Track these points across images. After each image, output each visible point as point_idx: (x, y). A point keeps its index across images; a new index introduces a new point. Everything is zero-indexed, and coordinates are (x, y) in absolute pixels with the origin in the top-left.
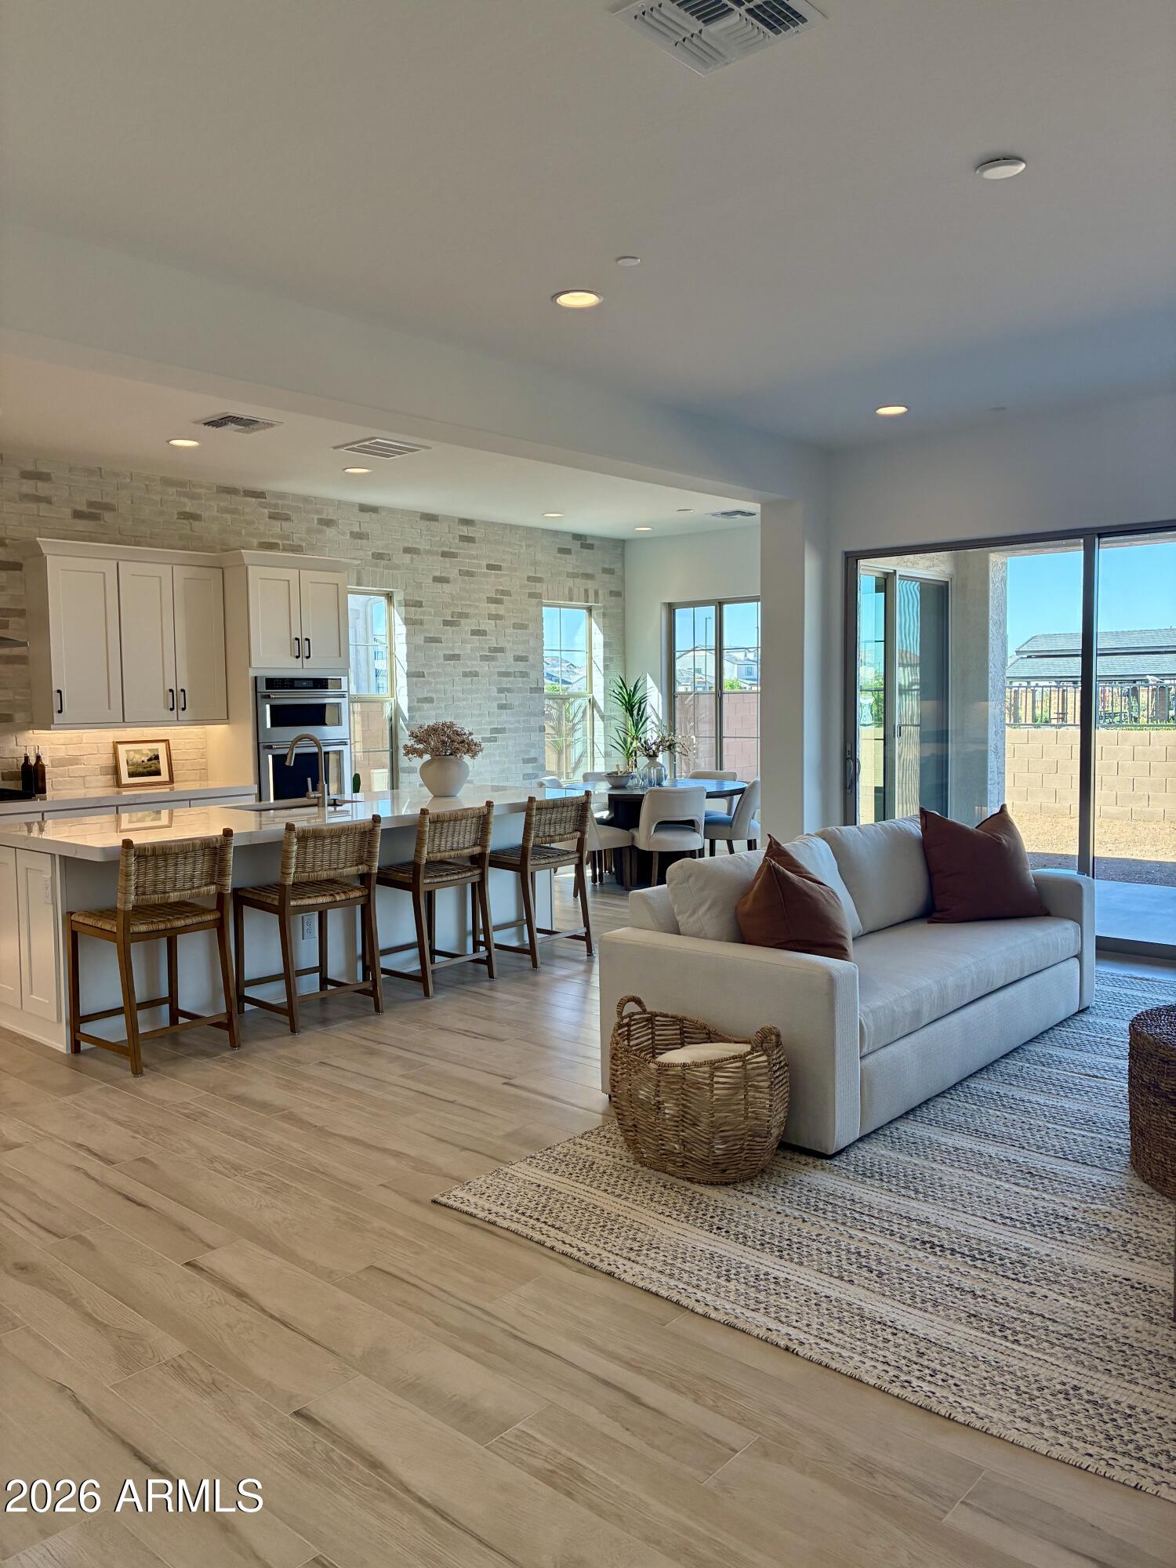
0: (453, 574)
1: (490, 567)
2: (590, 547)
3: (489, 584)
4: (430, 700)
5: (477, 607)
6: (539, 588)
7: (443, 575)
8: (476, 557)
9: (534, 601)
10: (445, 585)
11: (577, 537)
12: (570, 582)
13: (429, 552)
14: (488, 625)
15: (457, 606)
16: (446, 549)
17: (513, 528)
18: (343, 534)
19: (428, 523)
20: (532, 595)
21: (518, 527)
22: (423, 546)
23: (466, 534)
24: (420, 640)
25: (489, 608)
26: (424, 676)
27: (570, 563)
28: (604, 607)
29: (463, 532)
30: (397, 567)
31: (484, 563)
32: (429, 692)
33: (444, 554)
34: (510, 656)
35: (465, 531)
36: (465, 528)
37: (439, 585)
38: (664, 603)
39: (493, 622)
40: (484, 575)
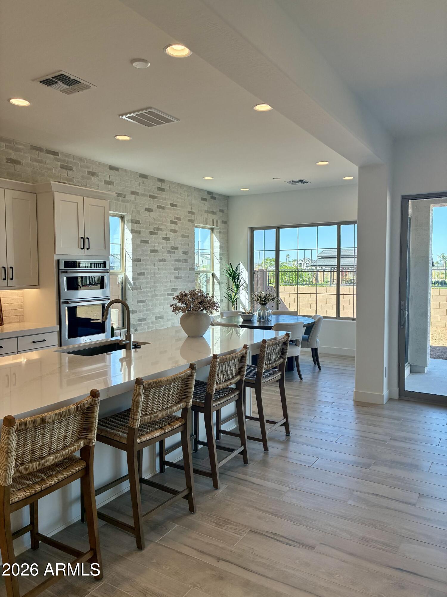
0: (155, 207)
1: (172, 205)
2: (214, 198)
3: (170, 214)
4: (142, 274)
5: (166, 225)
6: (193, 217)
7: (150, 207)
8: (165, 199)
9: (191, 224)
10: (151, 213)
11: (209, 193)
12: (206, 215)
13: (143, 195)
14: (171, 235)
15: (156, 224)
16: (151, 194)
17: (182, 186)
18: (101, 181)
19: (143, 179)
20: (190, 221)
21: (184, 186)
22: (141, 191)
23: (161, 187)
24: (138, 242)
25: (171, 226)
26: (140, 261)
27: (206, 206)
28: (220, 229)
29: (159, 185)
30: (128, 202)
31: (169, 203)
32: (143, 269)
33: (151, 197)
34: (180, 251)
35: (160, 185)
36: (160, 183)
37: (148, 213)
38: (249, 227)
39: (172, 234)
40: (170, 209)
